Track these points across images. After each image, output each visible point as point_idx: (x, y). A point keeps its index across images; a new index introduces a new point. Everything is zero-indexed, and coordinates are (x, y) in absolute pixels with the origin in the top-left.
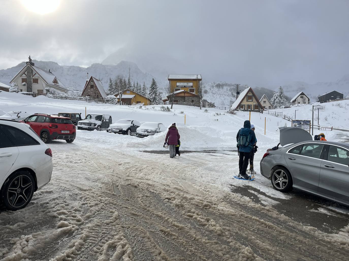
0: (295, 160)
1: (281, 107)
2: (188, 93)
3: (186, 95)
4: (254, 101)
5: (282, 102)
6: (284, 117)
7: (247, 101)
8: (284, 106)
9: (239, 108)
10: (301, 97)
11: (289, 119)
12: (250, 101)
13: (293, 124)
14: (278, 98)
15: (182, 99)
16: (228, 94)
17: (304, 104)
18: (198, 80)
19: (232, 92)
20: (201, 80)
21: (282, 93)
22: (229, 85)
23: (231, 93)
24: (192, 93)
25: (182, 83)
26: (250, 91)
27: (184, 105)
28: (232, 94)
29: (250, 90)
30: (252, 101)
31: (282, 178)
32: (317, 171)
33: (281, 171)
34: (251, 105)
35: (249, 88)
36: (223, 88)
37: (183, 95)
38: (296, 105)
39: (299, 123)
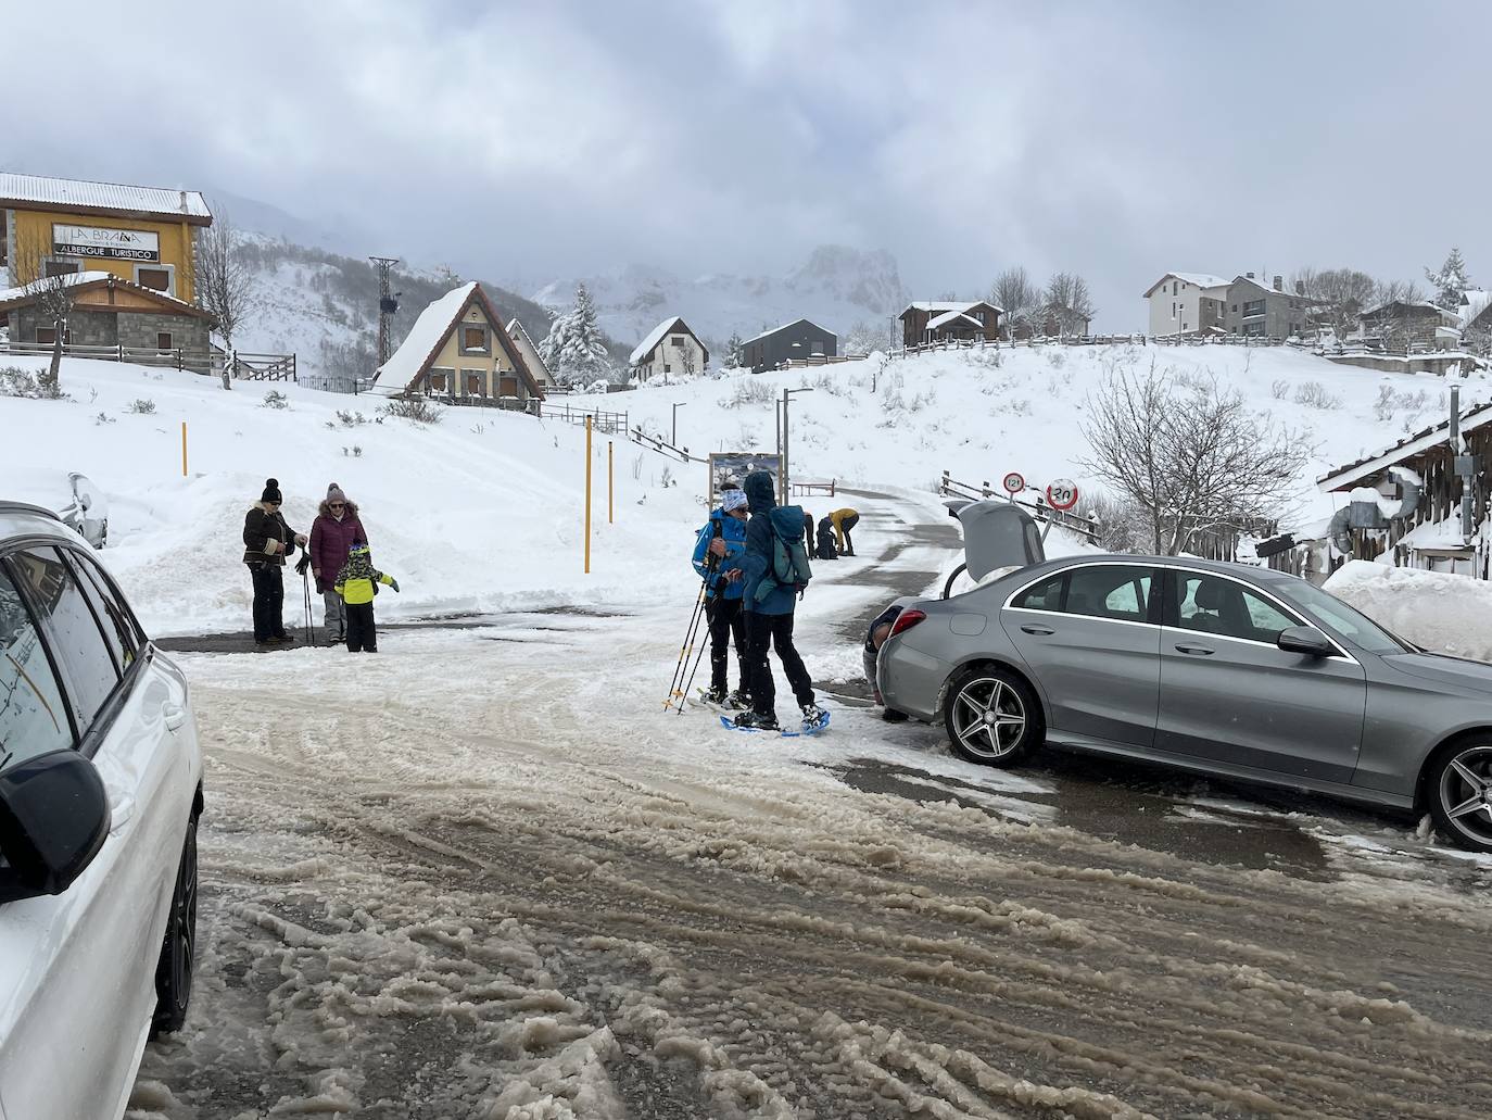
0: (1050, 633)
1: (594, 385)
2: (132, 291)
3: (122, 301)
4: (494, 357)
5: (592, 362)
6: (635, 437)
7: (463, 353)
8: (604, 383)
9: (422, 386)
10: (676, 342)
11: (660, 446)
12: (476, 354)
13: (716, 473)
14: (573, 340)
15: (94, 323)
16: (309, 307)
17: (687, 377)
18: (190, 224)
19: (327, 296)
20: (206, 222)
21: (588, 317)
22: (312, 258)
23: (321, 302)
24: (158, 292)
25: (91, 231)
26: (476, 303)
27: (115, 359)
28: (330, 309)
29: (477, 299)
30: (487, 354)
31: (999, 711)
32: (1148, 671)
33: (993, 684)
34: (483, 374)
35: (472, 286)
36: (274, 270)
37: (100, 300)
38: (659, 378)
39: (739, 467)
